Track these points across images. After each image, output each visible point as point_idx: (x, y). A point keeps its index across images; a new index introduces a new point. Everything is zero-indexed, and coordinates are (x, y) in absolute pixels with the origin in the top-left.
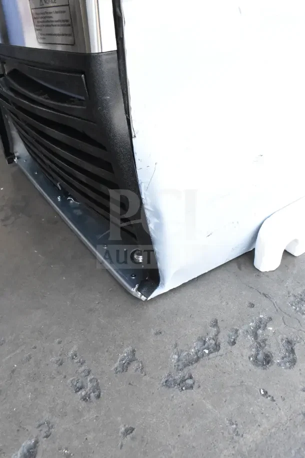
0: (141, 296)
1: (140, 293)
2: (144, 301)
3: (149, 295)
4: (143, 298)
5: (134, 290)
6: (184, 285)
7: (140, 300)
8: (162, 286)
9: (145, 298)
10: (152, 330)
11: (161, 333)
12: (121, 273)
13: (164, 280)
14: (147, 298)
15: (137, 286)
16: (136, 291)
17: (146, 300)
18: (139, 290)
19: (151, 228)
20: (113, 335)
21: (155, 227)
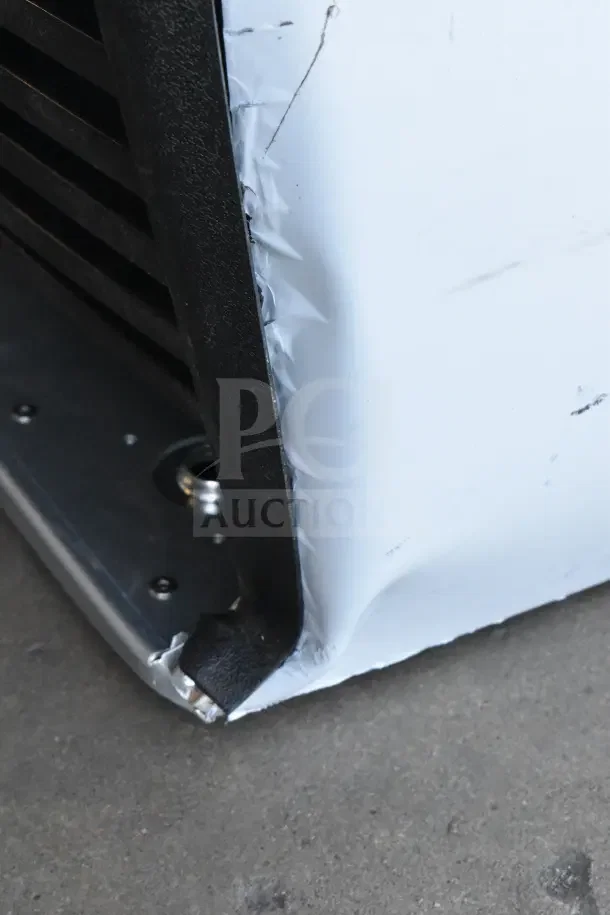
0: (194, 699)
1: (189, 683)
2: (209, 726)
3: (239, 699)
4: (207, 709)
5: (158, 662)
6: (431, 657)
7: (188, 717)
8: (309, 658)
9: (215, 710)
10: (239, 881)
11: (281, 902)
12: (96, 564)
13: (322, 624)
14: (227, 712)
15: (176, 644)
16: (172, 668)
17: (221, 721)
18: (186, 663)
19: (277, 348)
20: (26, 893)
21: (296, 344)
